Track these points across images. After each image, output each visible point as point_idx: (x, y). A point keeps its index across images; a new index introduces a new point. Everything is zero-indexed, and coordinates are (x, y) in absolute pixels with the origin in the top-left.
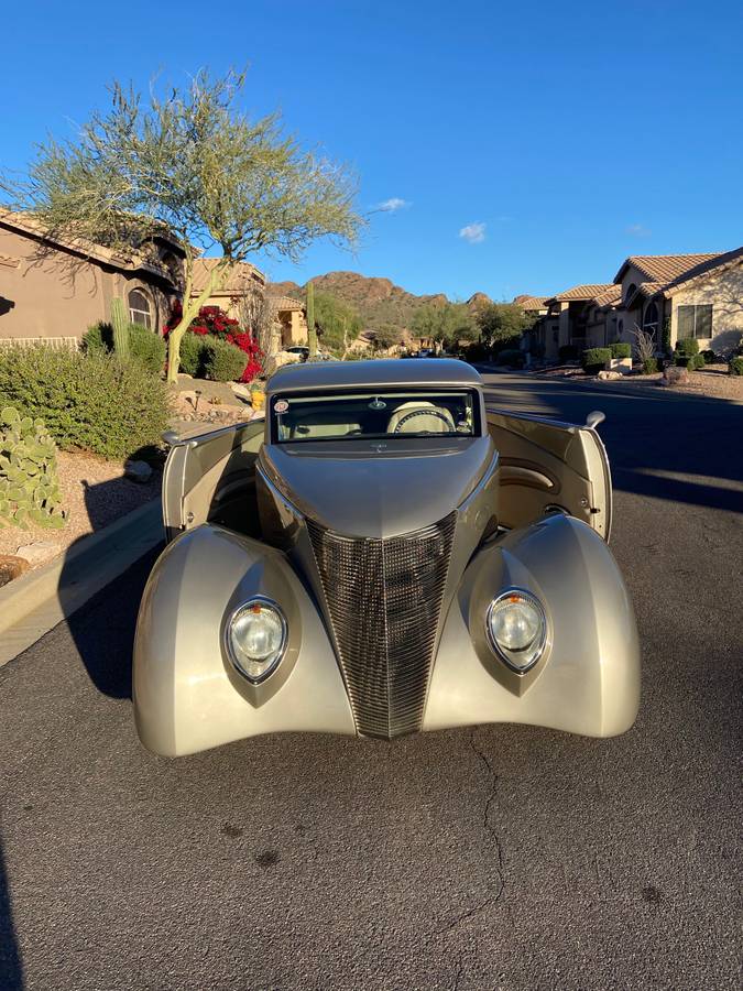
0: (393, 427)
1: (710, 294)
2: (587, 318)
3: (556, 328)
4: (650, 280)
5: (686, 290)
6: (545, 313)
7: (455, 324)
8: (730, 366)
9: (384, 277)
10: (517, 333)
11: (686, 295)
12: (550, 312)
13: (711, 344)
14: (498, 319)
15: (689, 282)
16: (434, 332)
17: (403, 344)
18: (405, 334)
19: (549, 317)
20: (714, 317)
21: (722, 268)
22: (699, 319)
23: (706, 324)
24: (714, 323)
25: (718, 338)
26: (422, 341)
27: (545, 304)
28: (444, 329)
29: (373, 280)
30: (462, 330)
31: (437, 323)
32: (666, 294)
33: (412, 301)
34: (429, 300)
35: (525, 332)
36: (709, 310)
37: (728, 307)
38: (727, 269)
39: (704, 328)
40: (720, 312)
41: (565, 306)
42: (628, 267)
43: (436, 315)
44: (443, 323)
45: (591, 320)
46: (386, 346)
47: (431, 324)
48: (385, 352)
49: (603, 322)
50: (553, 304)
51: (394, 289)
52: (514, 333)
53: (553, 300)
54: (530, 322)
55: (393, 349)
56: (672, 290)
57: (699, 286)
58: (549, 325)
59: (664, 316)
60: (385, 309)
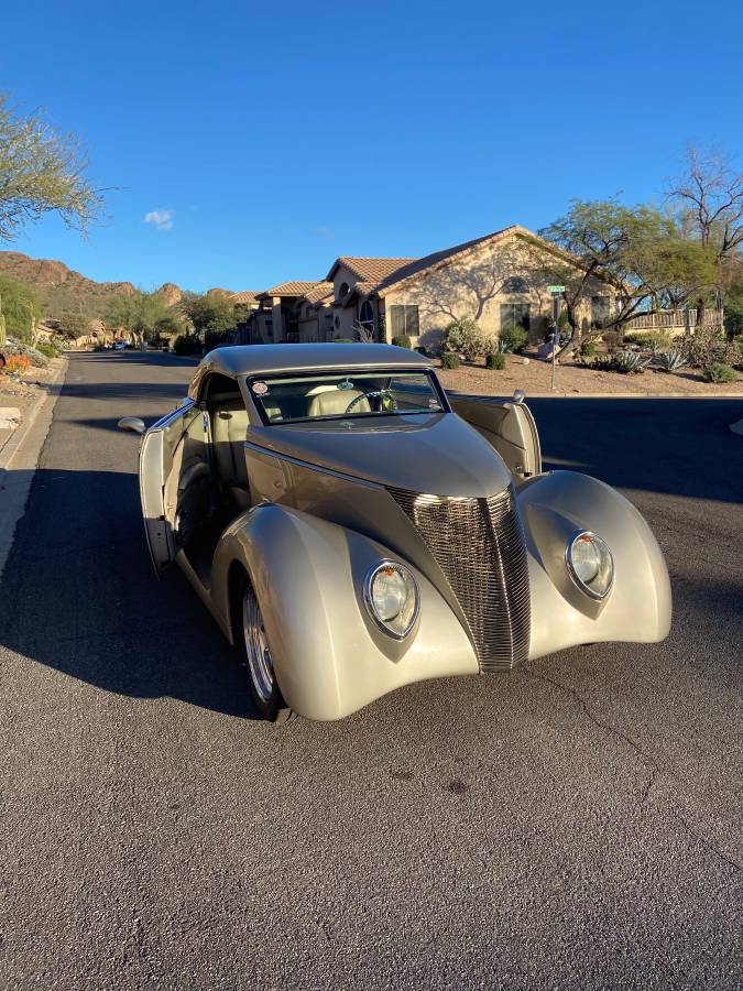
0: (315, 412)
1: (415, 296)
2: (299, 314)
3: (269, 323)
4: (362, 280)
5: (398, 290)
6: (256, 307)
7: (156, 315)
8: (443, 362)
9: (57, 260)
10: (233, 326)
11: (396, 296)
12: (261, 306)
13: (420, 341)
14: (210, 311)
15: (398, 284)
16: (133, 323)
17: (95, 335)
18: (97, 324)
19: (260, 311)
20: (421, 316)
21: (424, 272)
22: (409, 317)
23: (414, 323)
24: (420, 322)
25: (425, 336)
26: (115, 332)
27: (256, 298)
28: (143, 319)
29: (42, 263)
30: (163, 322)
31: (135, 313)
32: (380, 294)
33: (93, 288)
34: (113, 287)
35: (240, 325)
36: (415, 310)
37: (431, 307)
38: (427, 274)
39: (413, 327)
40: (425, 312)
41: (277, 301)
42: (338, 267)
43: (132, 305)
44: (142, 314)
45: (303, 315)
46: (72, 336)
47: (129, 314)
48: (73, 343)
49: (315, 318)
50: (264, 298)
51: (70, 273)
52: (229, 326)
53: (264, 294)
54: (243, 316)
55: (81, 340)
56: (385, 290)
57: (406, 288)
58: (263, 319)
59: (379, 314)
60: (61, 295)
